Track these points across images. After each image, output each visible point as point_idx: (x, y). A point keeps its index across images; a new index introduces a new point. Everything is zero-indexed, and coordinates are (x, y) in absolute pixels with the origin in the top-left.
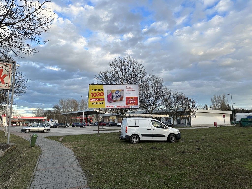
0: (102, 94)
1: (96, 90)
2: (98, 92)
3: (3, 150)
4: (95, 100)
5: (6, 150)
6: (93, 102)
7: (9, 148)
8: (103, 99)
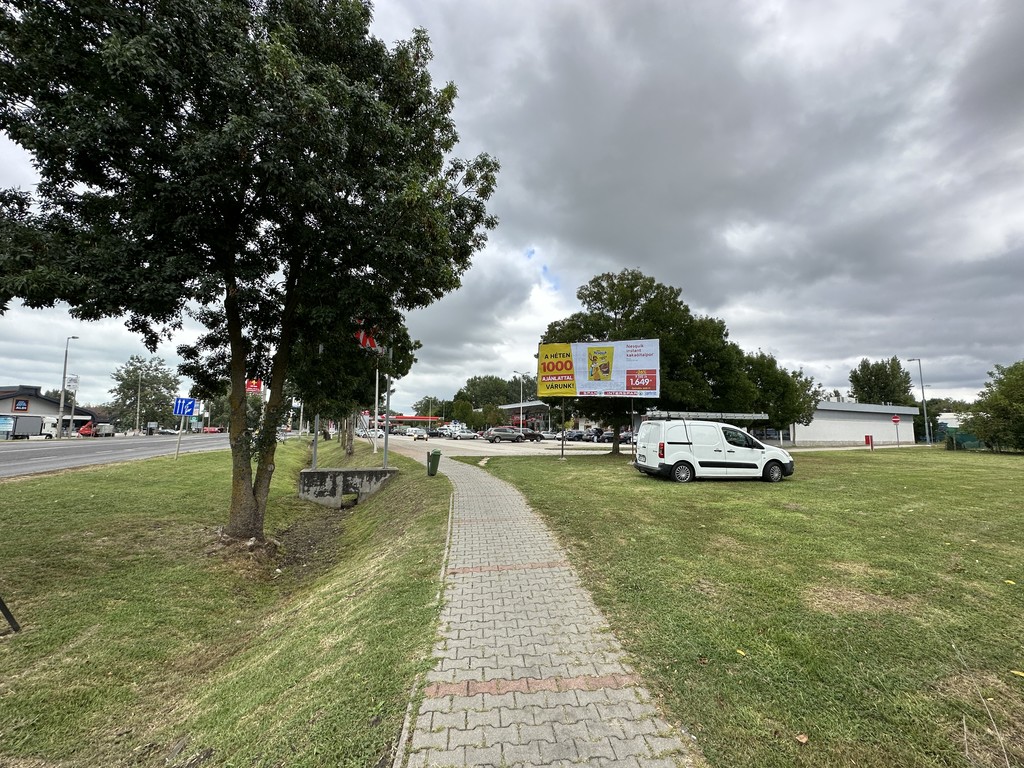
0: (568, 364)
1: (555, 356)
2: (559, 359)
3: (377, 480)
4: (554, 379)
5: (383, 479)
6: (548, 384)
7: (388, 475)
8: (572, 376)
